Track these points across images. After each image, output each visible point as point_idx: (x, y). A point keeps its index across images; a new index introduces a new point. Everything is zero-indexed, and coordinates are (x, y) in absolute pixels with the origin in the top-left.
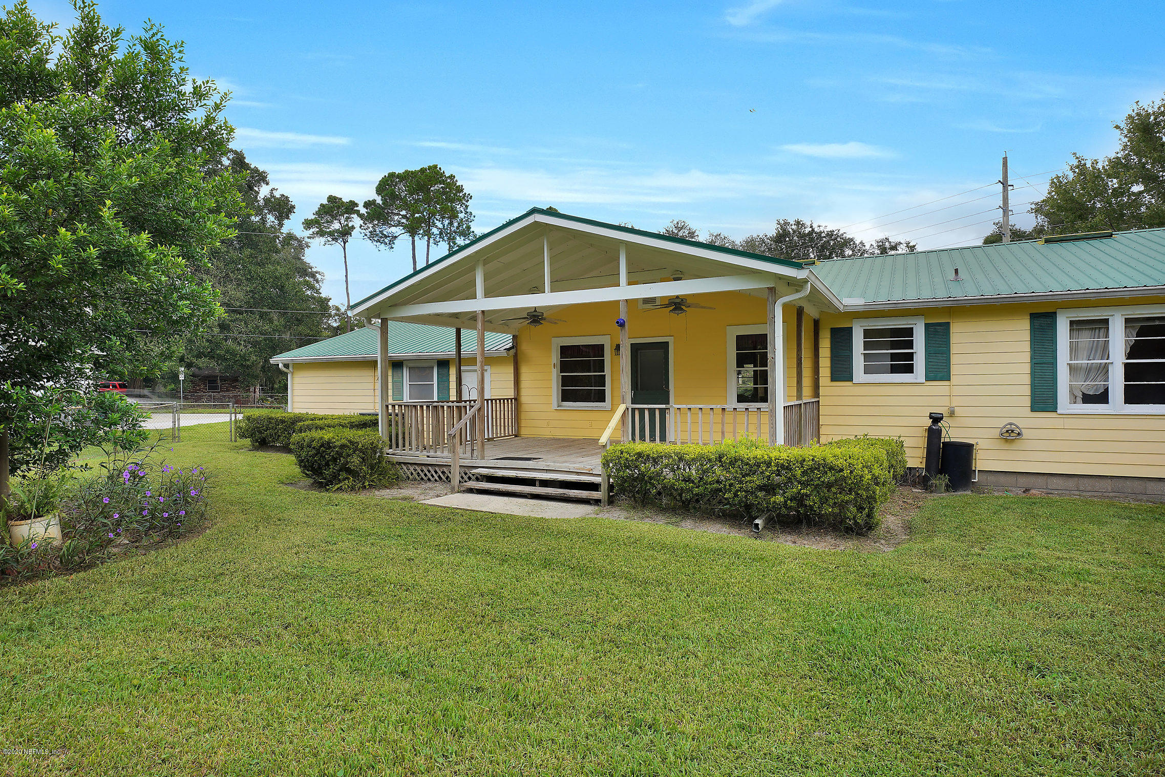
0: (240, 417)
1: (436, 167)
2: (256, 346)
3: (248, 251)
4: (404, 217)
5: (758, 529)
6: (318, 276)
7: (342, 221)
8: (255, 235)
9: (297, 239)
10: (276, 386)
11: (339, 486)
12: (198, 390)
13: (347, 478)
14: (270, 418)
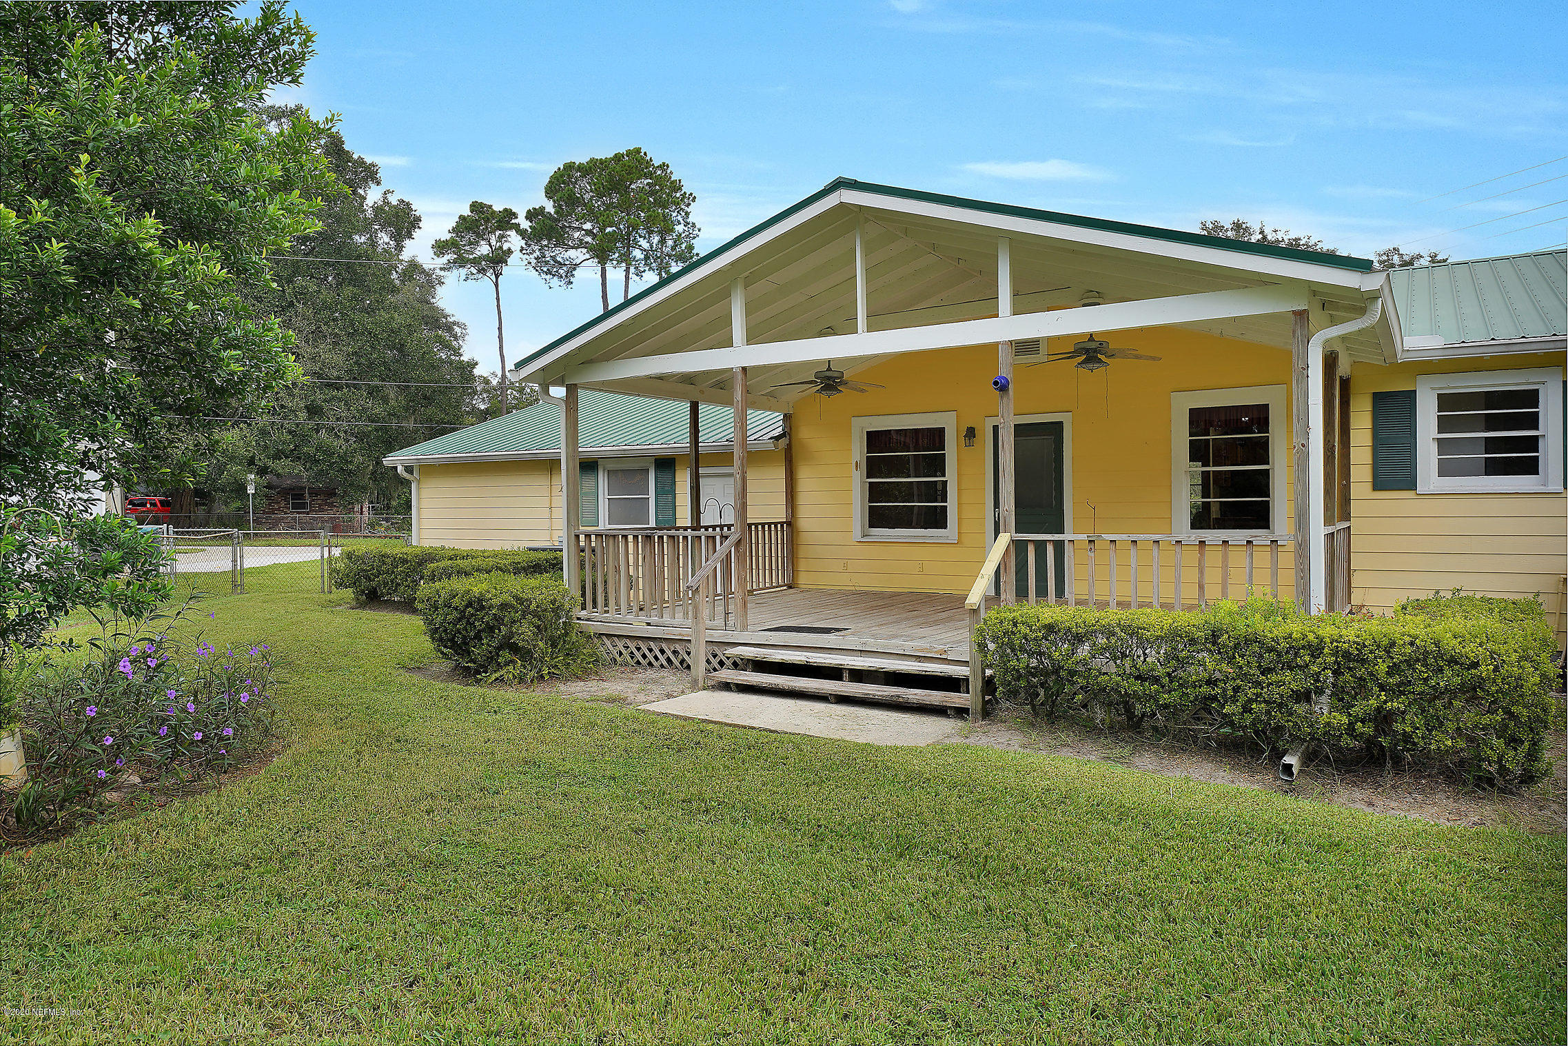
0: (337, 552)
1: (638, 151)
2: (363, 440)
3: (348, 291)
4: (589, 232)
5: (1291, 774)
6: (457, 329)
7: (493, 242)
8: (360, 264)
9: (423, 271)
10: (394, 503)
11: (497, 675)
12: (276, 510)
13: (512, 661)
14: (383, 556)
